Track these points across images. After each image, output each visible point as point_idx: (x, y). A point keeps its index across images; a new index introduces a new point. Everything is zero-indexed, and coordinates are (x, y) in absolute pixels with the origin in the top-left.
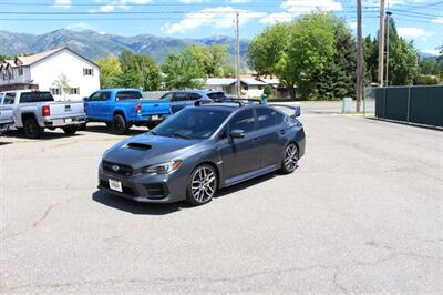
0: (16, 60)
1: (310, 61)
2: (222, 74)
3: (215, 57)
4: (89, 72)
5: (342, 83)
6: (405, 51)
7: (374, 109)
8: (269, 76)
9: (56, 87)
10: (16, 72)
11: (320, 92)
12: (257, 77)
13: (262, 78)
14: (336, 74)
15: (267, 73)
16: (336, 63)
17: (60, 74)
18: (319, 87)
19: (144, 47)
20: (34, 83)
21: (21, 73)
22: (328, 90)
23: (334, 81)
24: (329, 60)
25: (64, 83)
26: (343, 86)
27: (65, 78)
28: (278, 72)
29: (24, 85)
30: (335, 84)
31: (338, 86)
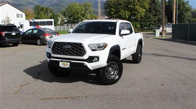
5: (153, 23)
6: (184, 7)
11: (141, 27)
14: (149, 18)
15: (114, 17)
16: (150, 12)
18: (141, 24)
22: (146, 26)
23: (149, 21)
24: (147, 11)
26: (153, 24)
27: (8, 18)
30: (149, 23)
31: (151, 24)
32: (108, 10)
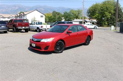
0: (23, 13)
1: (106, 15)
2: (80, 18)
3: (78, 13)
4: (42, 16)
7: (119, 30)
8: (93, 19)
9: (32, 20)
10: (23, 16)
11: (108, 24)
12: (90, 19)
13: (91, 19)
14: (114, 19)
15: (93, 18)
16: (114, 15)
17: (33, 17)
19: (60, 10)
20: (27, 19)
21: (24, 17)
22: (111, 24)
23: (113, 21)
24: (112, 15)
25: (34, 19)
28: (96, 18)
29: (25, 19)
30: (113, 22)
31: (114, 23)
32: (89, 14)
